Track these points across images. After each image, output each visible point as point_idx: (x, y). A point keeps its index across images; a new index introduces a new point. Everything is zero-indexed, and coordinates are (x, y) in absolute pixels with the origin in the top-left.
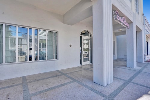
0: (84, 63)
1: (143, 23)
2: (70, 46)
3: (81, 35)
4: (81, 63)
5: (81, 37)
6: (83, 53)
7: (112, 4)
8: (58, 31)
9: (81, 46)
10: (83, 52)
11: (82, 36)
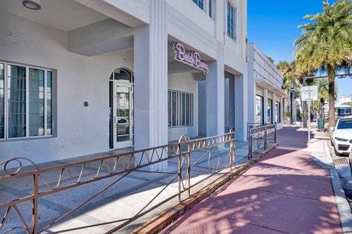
0: (117, 145)
1: (246, 58)
2: (86, 104)
3: (111, 78)
4: (111, 145)
5: (111, 84)
6: (117, 122)
7: (169, 35)
8: (56, 70)
9: (111, 105)
10: (116, 119)
11: (114, 80)
